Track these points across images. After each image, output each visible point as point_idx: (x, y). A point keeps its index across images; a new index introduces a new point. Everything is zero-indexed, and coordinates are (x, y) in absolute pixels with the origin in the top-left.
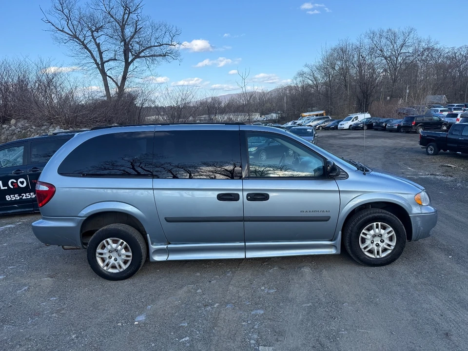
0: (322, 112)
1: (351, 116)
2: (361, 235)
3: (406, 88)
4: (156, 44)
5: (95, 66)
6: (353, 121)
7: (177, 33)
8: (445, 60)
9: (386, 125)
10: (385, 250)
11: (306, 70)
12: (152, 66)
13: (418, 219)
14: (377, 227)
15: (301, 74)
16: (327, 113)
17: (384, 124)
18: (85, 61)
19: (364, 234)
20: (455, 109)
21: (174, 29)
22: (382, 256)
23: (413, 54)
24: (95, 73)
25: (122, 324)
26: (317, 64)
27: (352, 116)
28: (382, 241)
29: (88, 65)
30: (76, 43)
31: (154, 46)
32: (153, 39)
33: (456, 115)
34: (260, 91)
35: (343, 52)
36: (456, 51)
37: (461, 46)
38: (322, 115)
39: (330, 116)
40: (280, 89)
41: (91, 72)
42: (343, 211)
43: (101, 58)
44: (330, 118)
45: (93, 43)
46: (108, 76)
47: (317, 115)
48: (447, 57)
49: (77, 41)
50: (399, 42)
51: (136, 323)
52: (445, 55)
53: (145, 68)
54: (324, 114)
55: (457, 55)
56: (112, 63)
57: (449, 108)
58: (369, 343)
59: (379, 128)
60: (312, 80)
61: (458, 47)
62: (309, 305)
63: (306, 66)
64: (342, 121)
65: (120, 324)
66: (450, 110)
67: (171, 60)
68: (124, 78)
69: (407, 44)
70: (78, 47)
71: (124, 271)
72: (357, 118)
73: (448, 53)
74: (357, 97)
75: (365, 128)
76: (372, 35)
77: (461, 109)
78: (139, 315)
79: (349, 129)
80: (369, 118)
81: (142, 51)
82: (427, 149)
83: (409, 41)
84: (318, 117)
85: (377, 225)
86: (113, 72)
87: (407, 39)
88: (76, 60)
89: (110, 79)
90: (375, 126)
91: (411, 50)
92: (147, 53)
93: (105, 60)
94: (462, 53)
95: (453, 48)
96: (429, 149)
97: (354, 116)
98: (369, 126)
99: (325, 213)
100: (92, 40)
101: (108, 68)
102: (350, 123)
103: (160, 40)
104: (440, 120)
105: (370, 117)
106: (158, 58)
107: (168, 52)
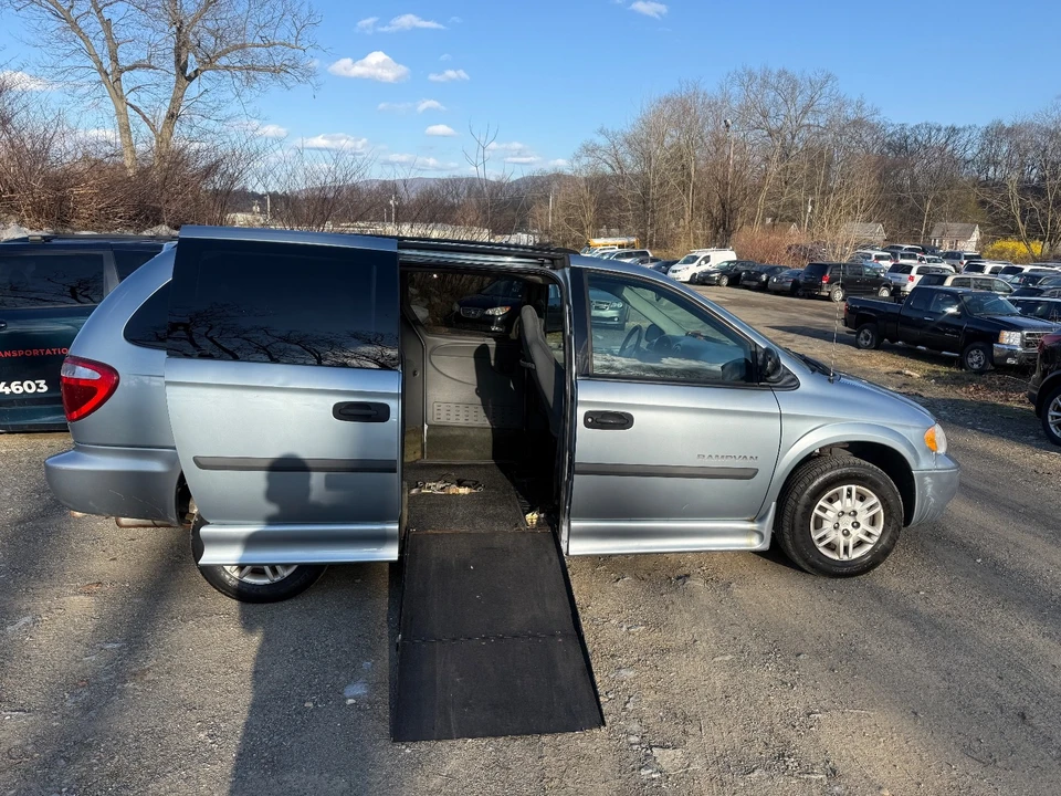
0: (633, 240)
1: (696, 253)
2: (816, 511)
3: (807, 202)
4: (258, 40)
5: (98, 77)
6: (700, 265)
7: (312, 20)
8: (886, 150)
9: (768, 280)
10: (860, 543)
11: (602, 141)
12: (247, 91)
13: (928, 480)
14: (849, 496)
15: (590, 150)
16: (643, 243)
17: (764, 277)
18: (69, 62)
19: (821, 508)
20: (903, 256)
21: (305, 8)
22: (854, 557)
23: (828, 128)
24: (96, 94)
25: (314, 705)
26: (628, 130)
27: (698, 254)
28: (856, 525)
29: (79, 73)
30: (49, 14)
31: (254, 45)
32: (250, 27)
33: (908, 269)
34: (493, 179)
35: (682, 110)
36: (908, 133)
37: (919, 123)
38: (632, 246)
39: (650, 248)
40: (538, 178)
41: (84, 90)
42: (784, 460)
43: (114, 59)
44: (651, 255)
45: (94, 18)
46: (132, 106)
47: (621, 246)
48: (889, 144)
49: (51, 7)
50: (801, 101)
51: (350, 701)
52: (887, 140)
53: (229, 95)
54: (638, 245)
55: (909, 141)
56: (141, 76)
57: (892, 253)
58: (879, 738)
59: (755, 284)
60: (611, 167)
61: (911, 124)
62: (727, 658)
63: (602, 132)
64: (677, 262)
65: (311, 705)
66: (894, 256)
67: (292, 84)
68: (172, 116)
69: (815, 108)
70: (55, 24)
71: (284, 581)
72: (707, 259)
73: (892, 135)
74: (710, 213)
75: (725, 281)
76: (746, 79)
77: (914, 257)
78: (349, 683)
79: (690, 282)
80: (733, 262)
81: (224, 53)
82: (858, 334)
83: (822, 101)
84: (625, 250)
85: (849, 490)
86: (143, 96)
87: (817, 97)
88: (47, 58)
89: (134, 113)
90: (745, 279)
91: (822, 121)
92: (233, 59)
93: (124, 64)
94: (920, 138)
95: (903, 127)
96: (862, 336)
97: (701, 254)
98: (734, 277)
99: (749, 461)
100: (93, 10)
101: (132, 86)
102: (694, 269)
103: (266, 32)
104: (878, 276)
105: (735, 259)
106: (261, 76)
107: (287, 62)
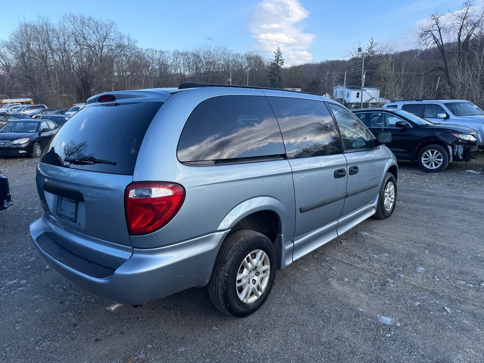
0: (28, 100)
2: (385, 194)
8: (136, 59)
16: (36, 101)
22: (390, 209)
27: (79, 106)
28: (390, 197)
36: (144, 52)
37: (147, 48)
38: (27, 103)
42: (382, 176)
44: (46, 108)
47: (23, 103)
54: (32, 103)
61: (145, 48)
64: (67, 111)
74: (76, 86)
76: (72, 19)
83: (112, 34)
84: (27, 105)
85: (390, 184)
87: (109, 32)
95: (141, 49)
